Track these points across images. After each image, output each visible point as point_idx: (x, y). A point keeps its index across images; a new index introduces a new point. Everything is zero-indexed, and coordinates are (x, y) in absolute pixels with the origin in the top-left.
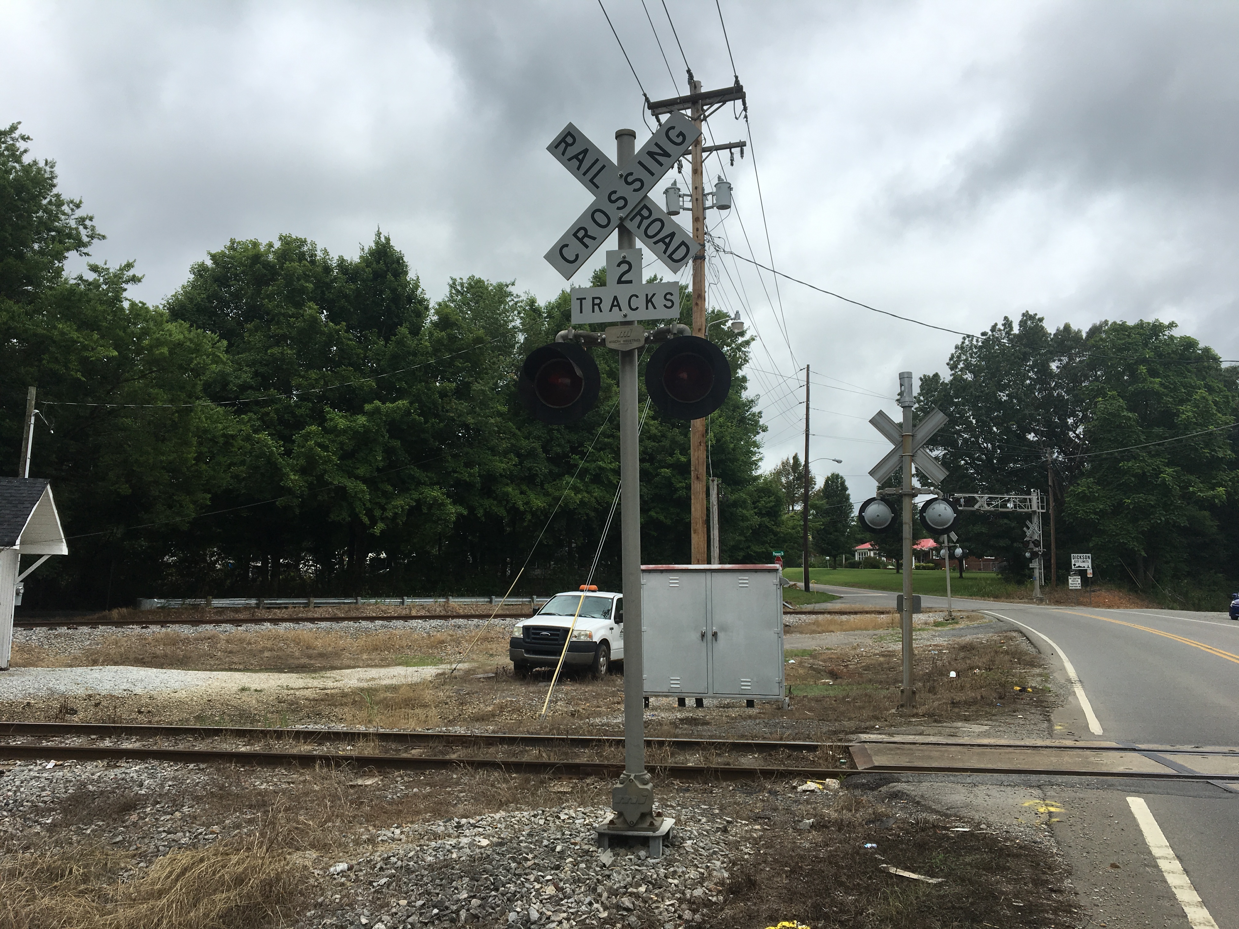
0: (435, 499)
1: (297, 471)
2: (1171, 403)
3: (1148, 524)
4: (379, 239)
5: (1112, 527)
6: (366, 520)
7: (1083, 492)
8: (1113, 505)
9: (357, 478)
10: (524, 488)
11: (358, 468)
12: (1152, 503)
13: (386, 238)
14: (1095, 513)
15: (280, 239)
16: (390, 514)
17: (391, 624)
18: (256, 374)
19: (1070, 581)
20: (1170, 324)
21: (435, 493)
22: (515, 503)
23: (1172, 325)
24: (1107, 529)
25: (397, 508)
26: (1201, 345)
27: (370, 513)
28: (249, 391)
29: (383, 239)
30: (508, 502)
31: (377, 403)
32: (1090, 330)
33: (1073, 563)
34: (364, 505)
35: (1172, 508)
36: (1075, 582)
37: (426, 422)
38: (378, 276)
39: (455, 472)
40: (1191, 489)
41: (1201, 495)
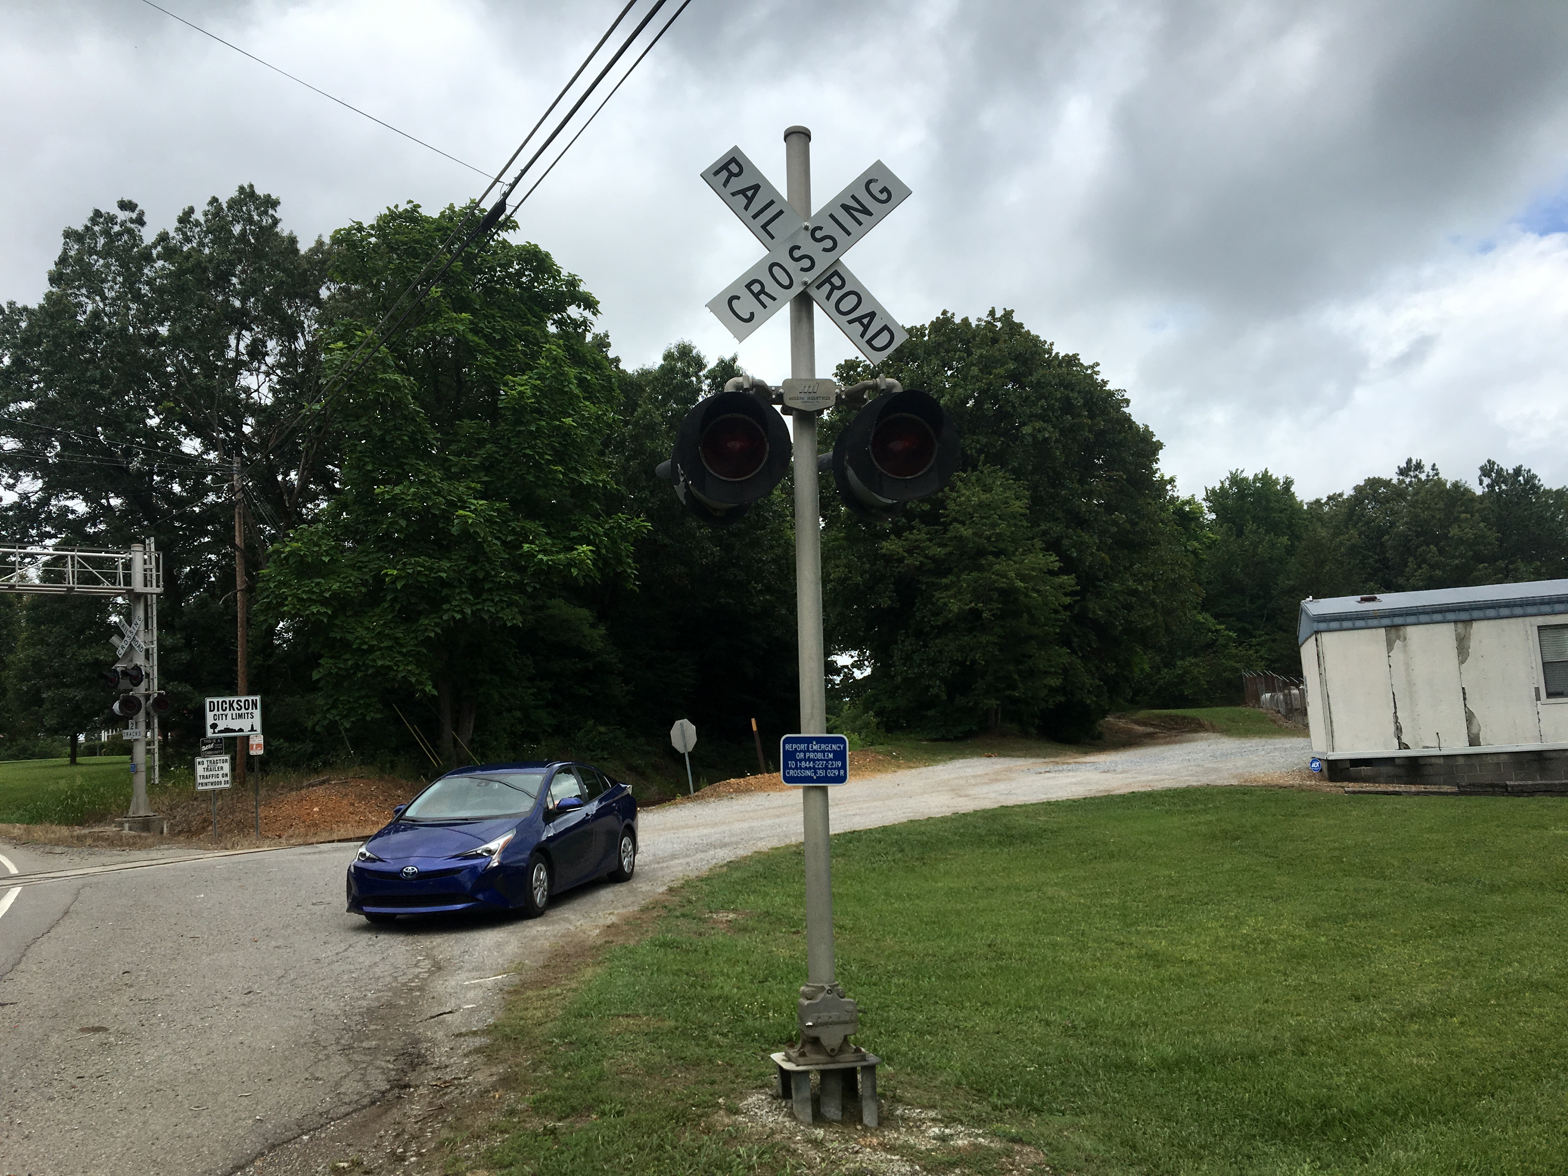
3: (437, 625)
5: (361, 632)
8: (365, 583)
12: (444, 575)
24: (350, 637)
33: (208, 720)
35: (487, 586)
40: (526, 546)
41: (545, 558)
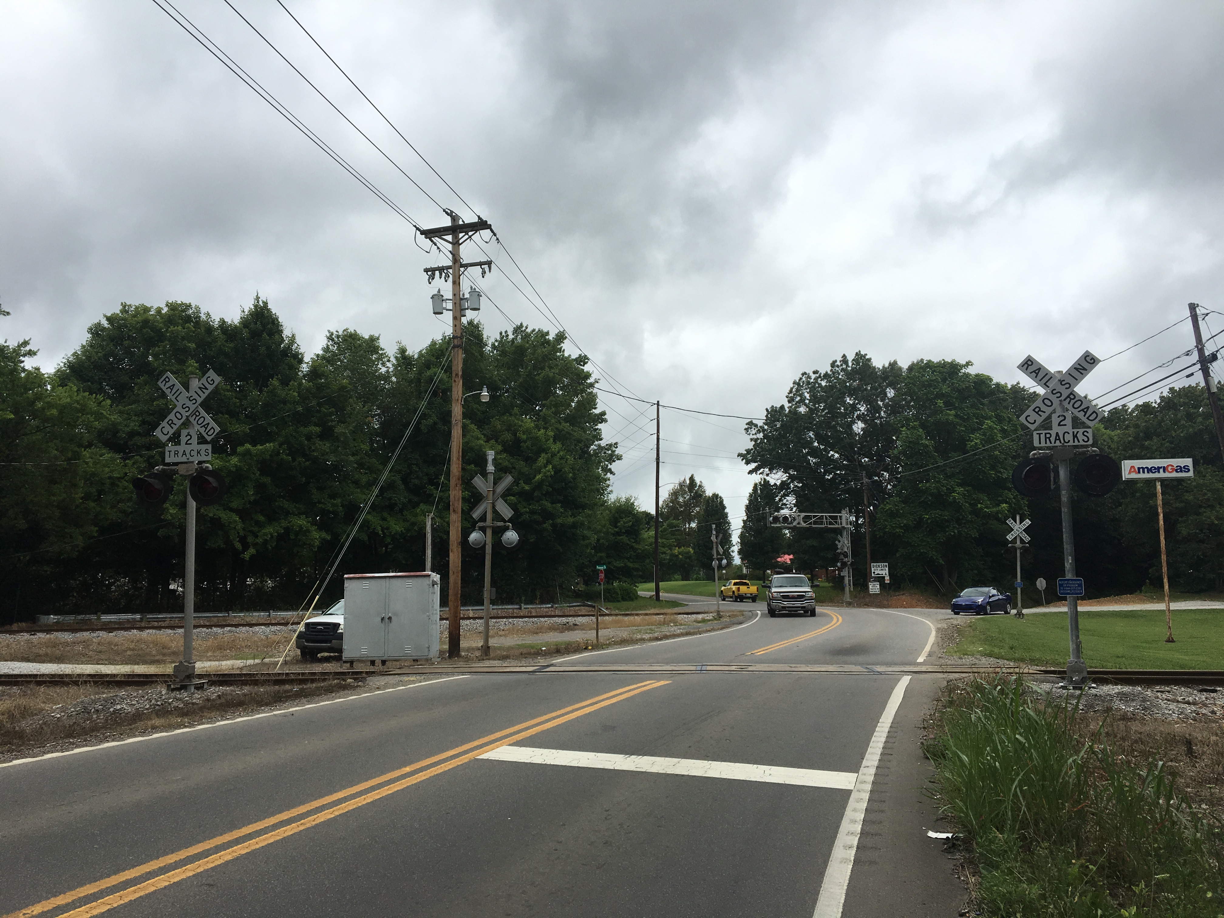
0: (301, 527)
1: (177, 505)
2: (965, 432)
3: (944, 537)
4: (258, 302)
5: (915, 539)
6: (238, 546)
7: (889, 509)
8: (915, 520)
9: (232, 510)
10: (385, 514)
11: (233, 502)
12: (946, 517)
13: (263, 302)
14: (901, 527)
15: (167, 305)
16: (260, 540)
17: (238, 629)
18: (143, 422)
19: (870, 587)
20: (967, 363)
21: (302, 522)
22: (375, 529)
23: (968, 364)
24: (910, 540)
25: (267, 535)
26: (994, 381)
27: (243, 540)
28: (136, 438)
29: (261, 303)
30: (369, 528)
31: (248, 446)
32: (909, 367)
33: (873, 571)
34: (238, 533)
35: (964, 522)
36: (874, 588)
37: (294, 460)
38: (255, 335)
39: (320, 502)
40: (979, 505)
41: (987, 510)
